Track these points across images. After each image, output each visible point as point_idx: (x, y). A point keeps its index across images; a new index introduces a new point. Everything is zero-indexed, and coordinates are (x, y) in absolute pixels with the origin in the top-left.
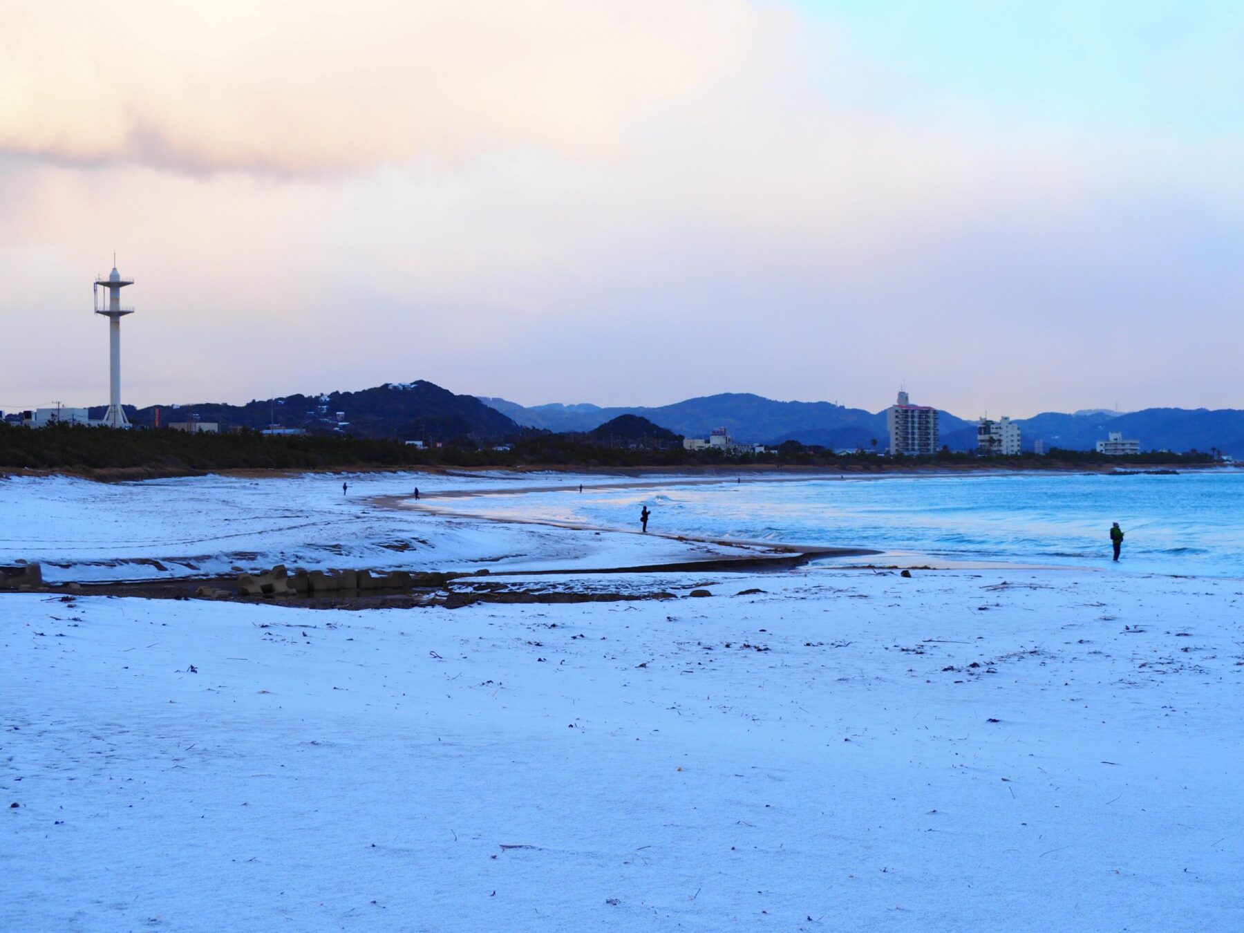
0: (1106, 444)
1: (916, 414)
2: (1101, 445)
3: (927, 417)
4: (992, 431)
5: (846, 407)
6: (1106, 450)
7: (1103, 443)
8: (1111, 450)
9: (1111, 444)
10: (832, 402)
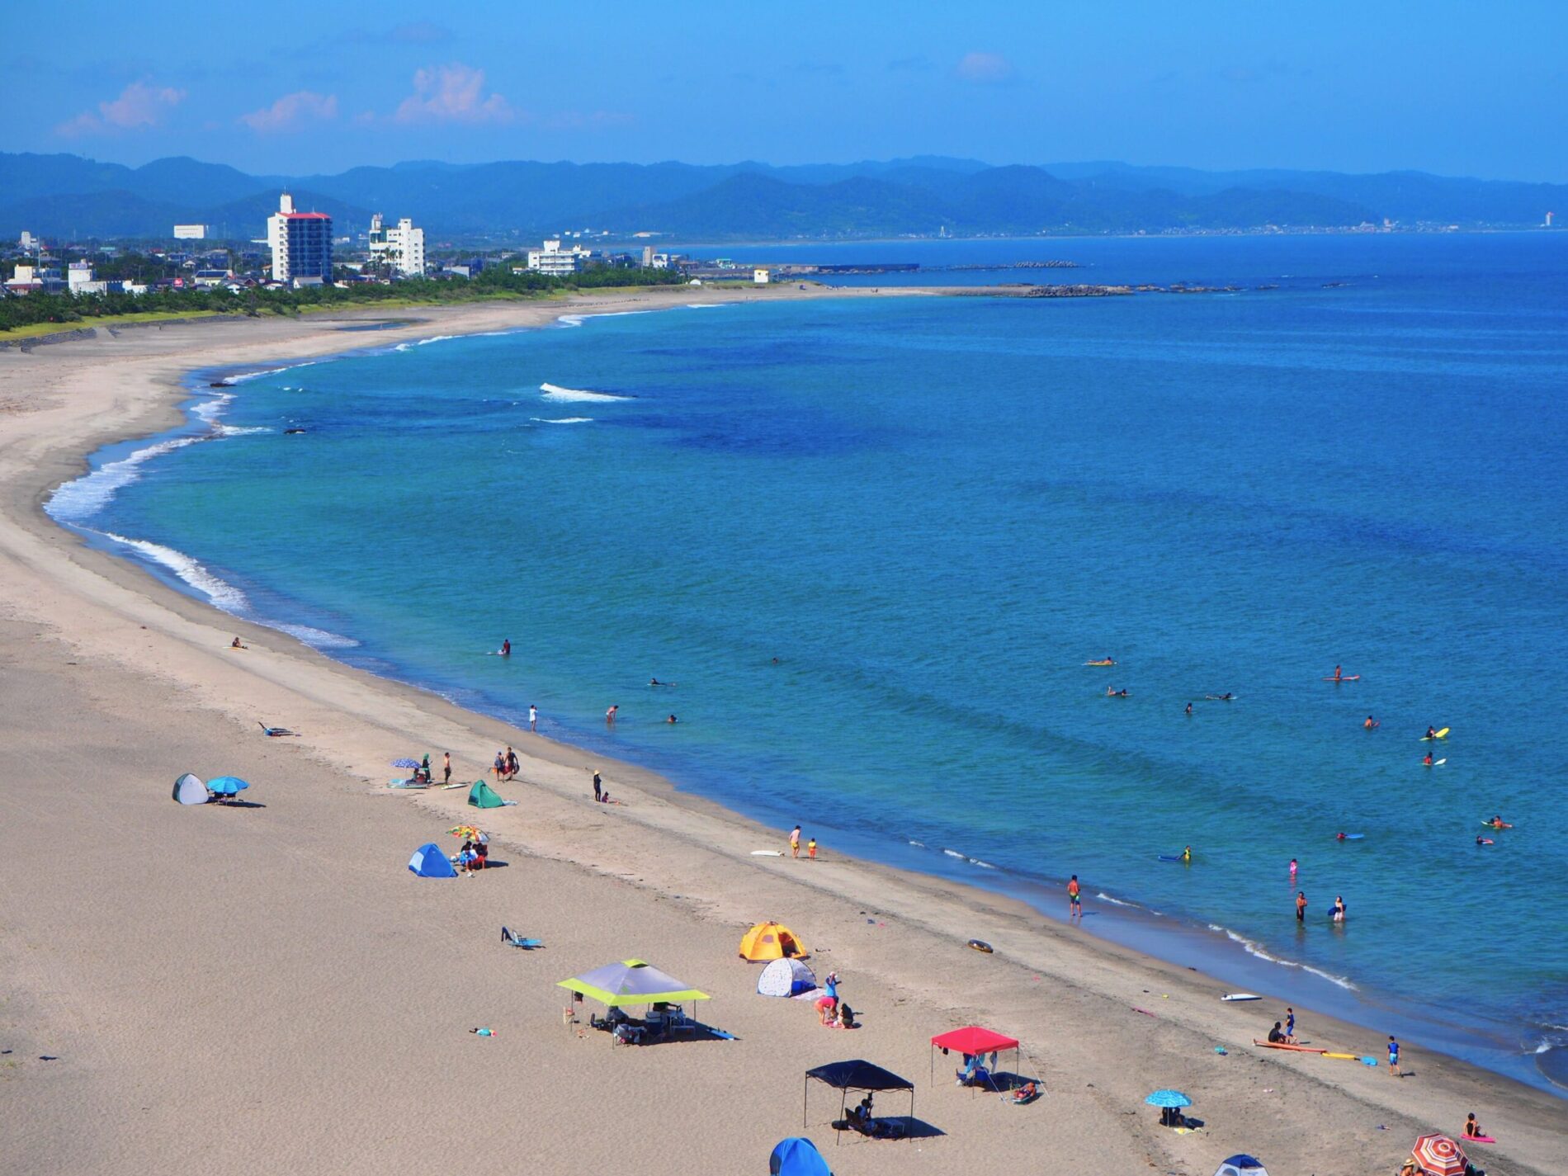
0: (541, 257)
1: (305, 224)
2: (535, 258)
3: (319, 228)
4: (388, 238)
5: (98, 161)
6: (541, 265)
7: (537, 255)
8: (547, 265)
9: (547, 257)
10: (78, 154)
